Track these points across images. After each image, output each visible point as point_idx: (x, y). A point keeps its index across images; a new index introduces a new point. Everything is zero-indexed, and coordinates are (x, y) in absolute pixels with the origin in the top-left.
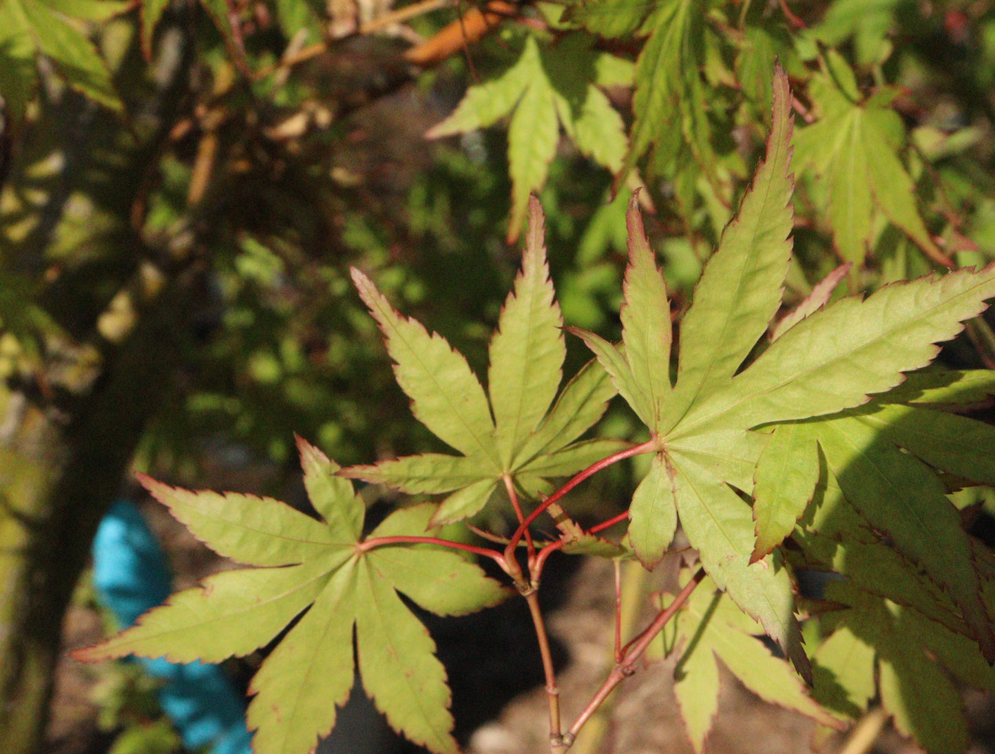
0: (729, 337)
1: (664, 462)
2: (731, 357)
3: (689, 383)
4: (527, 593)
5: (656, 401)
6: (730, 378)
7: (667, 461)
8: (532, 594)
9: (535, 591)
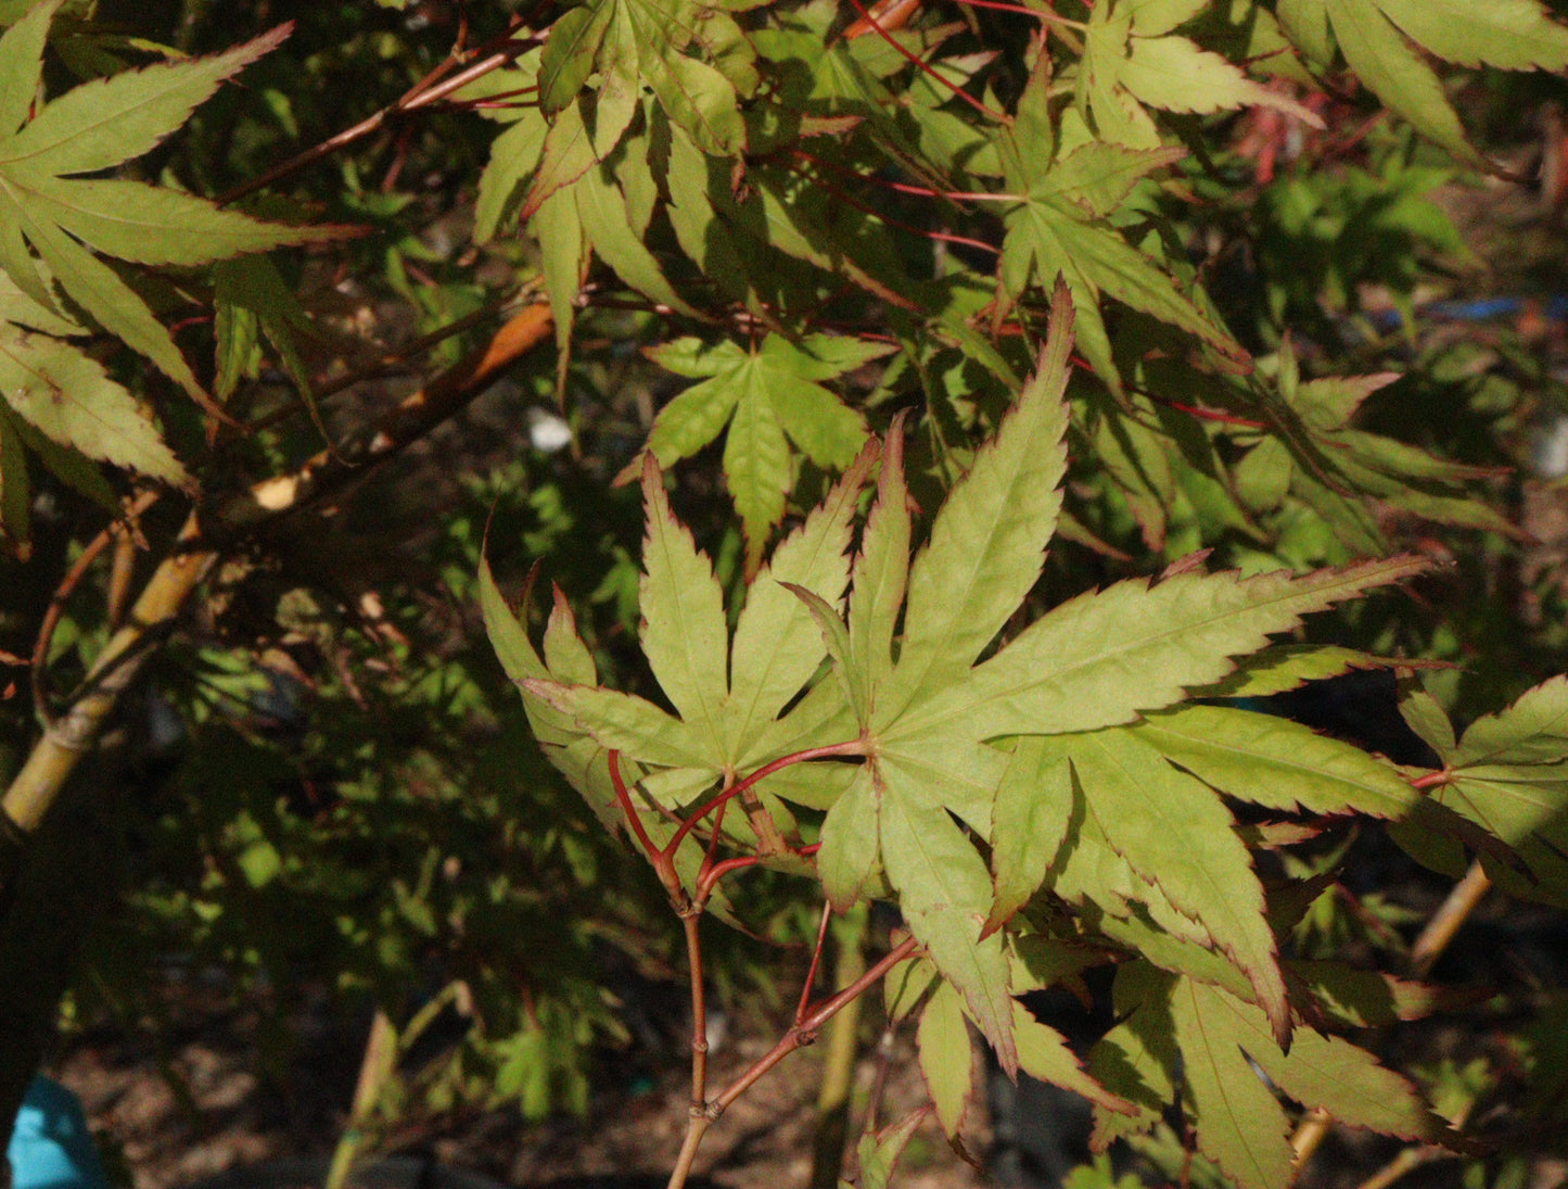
0: (973, 606)
1: (872, 773)
2: (974, 635)
3: (916, 663)
4: (684, 915)
5: (872, 683)
6: (968, 668)
7: (875, 770)
8: (691, 917)
9: (695, 915)
